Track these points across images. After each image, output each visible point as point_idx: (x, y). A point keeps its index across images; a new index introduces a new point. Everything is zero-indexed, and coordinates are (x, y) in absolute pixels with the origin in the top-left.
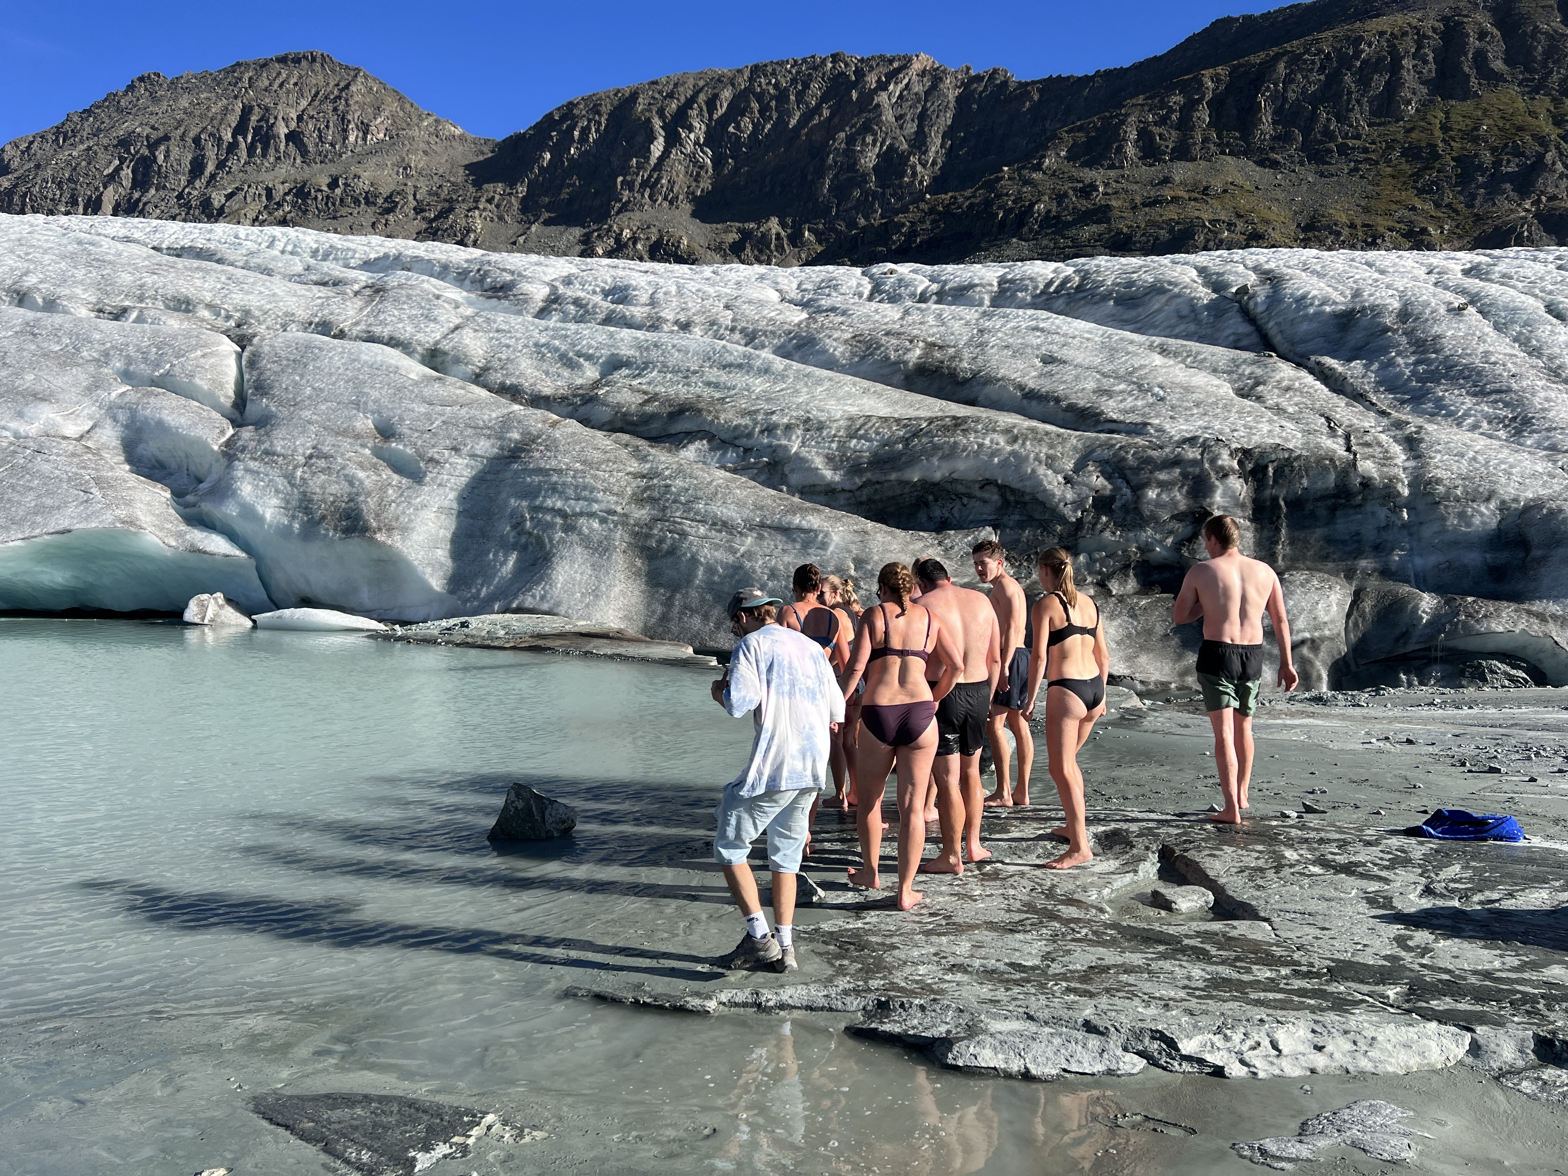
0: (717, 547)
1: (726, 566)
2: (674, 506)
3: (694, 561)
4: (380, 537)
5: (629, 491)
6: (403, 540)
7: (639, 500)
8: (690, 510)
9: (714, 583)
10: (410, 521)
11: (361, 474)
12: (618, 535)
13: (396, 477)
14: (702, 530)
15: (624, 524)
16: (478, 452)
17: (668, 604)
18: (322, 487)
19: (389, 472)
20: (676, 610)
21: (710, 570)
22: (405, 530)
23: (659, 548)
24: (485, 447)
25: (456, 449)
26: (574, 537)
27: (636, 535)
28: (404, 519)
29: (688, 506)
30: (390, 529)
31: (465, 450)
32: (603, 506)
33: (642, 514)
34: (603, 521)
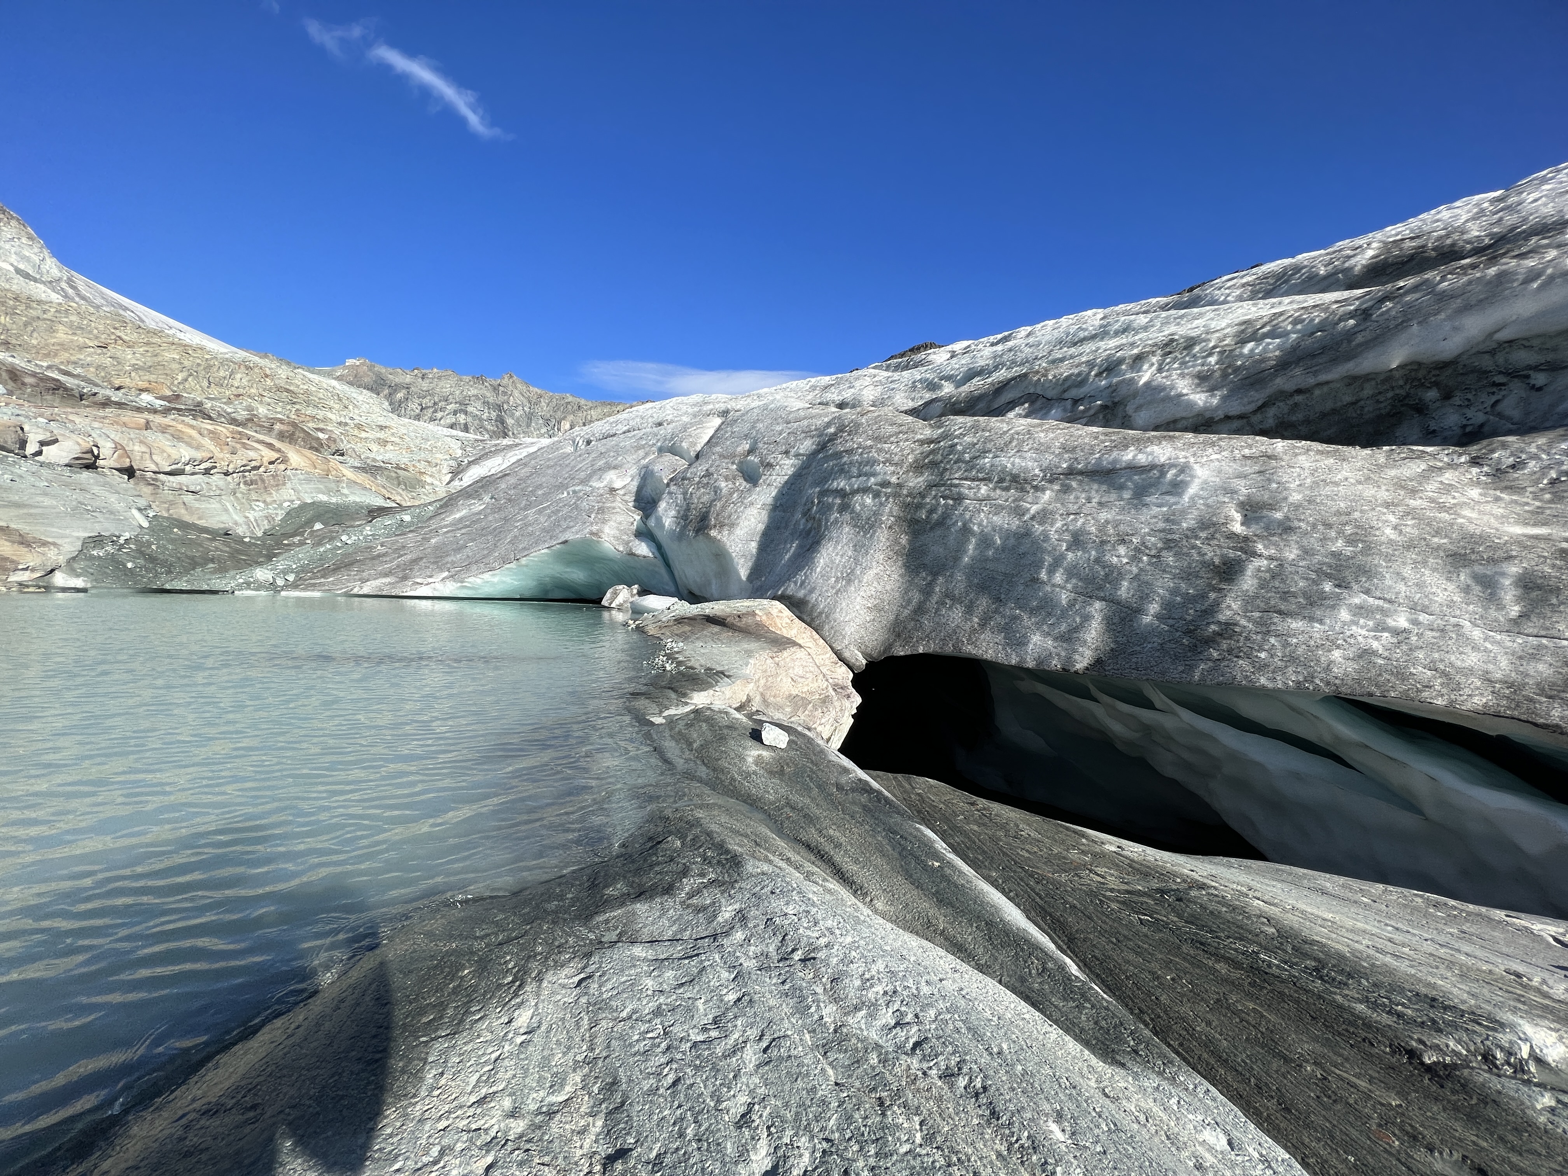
0: (998, 509)
1: (1007, 535)
2: (955, 467)
3: (966, 530)
4: (713, 533)
5: (911, 458)
6: (729, 534)
7: (918, 467)
8: (973, 468)
9: (987, 560)
10: (738, 517)
11: (723, 484)
12: (887, 510)
13: (744, 483)
14: (984, 490)
15: (896, 495)
16: (801, 451)
17: (927, 591)
18: (699, 498)
19: (742, 480)
20: (935, 598)
21: (985, 541)
22: (732, 525)
23: (928, 520)
24: (807, 446)
25: (787, 452)
26: (847, 516)
27: (906, 506)
28: (734, 517)
29: (971, 465)
30: (722, 526)
31: (793, 451)
32: (879, 479)
33: (917, 482)
34: (877, 495)
